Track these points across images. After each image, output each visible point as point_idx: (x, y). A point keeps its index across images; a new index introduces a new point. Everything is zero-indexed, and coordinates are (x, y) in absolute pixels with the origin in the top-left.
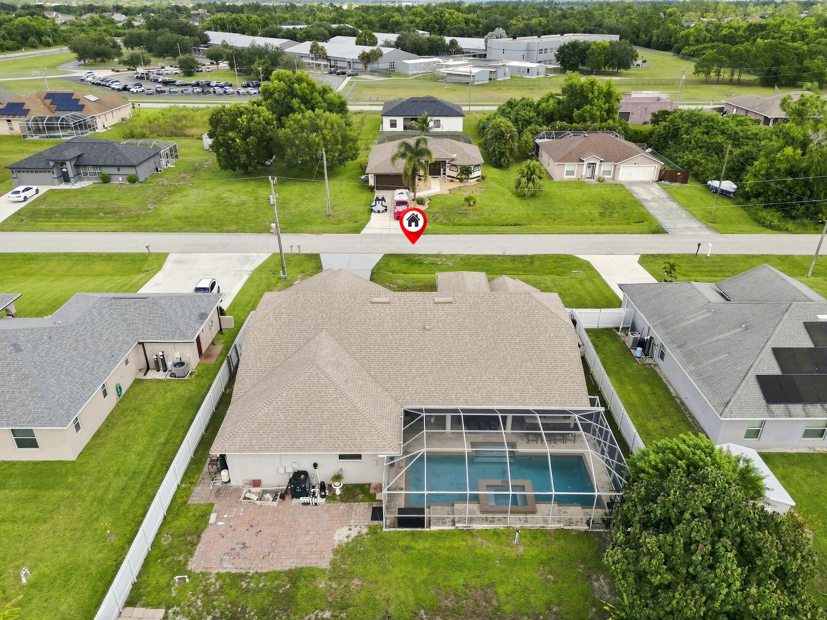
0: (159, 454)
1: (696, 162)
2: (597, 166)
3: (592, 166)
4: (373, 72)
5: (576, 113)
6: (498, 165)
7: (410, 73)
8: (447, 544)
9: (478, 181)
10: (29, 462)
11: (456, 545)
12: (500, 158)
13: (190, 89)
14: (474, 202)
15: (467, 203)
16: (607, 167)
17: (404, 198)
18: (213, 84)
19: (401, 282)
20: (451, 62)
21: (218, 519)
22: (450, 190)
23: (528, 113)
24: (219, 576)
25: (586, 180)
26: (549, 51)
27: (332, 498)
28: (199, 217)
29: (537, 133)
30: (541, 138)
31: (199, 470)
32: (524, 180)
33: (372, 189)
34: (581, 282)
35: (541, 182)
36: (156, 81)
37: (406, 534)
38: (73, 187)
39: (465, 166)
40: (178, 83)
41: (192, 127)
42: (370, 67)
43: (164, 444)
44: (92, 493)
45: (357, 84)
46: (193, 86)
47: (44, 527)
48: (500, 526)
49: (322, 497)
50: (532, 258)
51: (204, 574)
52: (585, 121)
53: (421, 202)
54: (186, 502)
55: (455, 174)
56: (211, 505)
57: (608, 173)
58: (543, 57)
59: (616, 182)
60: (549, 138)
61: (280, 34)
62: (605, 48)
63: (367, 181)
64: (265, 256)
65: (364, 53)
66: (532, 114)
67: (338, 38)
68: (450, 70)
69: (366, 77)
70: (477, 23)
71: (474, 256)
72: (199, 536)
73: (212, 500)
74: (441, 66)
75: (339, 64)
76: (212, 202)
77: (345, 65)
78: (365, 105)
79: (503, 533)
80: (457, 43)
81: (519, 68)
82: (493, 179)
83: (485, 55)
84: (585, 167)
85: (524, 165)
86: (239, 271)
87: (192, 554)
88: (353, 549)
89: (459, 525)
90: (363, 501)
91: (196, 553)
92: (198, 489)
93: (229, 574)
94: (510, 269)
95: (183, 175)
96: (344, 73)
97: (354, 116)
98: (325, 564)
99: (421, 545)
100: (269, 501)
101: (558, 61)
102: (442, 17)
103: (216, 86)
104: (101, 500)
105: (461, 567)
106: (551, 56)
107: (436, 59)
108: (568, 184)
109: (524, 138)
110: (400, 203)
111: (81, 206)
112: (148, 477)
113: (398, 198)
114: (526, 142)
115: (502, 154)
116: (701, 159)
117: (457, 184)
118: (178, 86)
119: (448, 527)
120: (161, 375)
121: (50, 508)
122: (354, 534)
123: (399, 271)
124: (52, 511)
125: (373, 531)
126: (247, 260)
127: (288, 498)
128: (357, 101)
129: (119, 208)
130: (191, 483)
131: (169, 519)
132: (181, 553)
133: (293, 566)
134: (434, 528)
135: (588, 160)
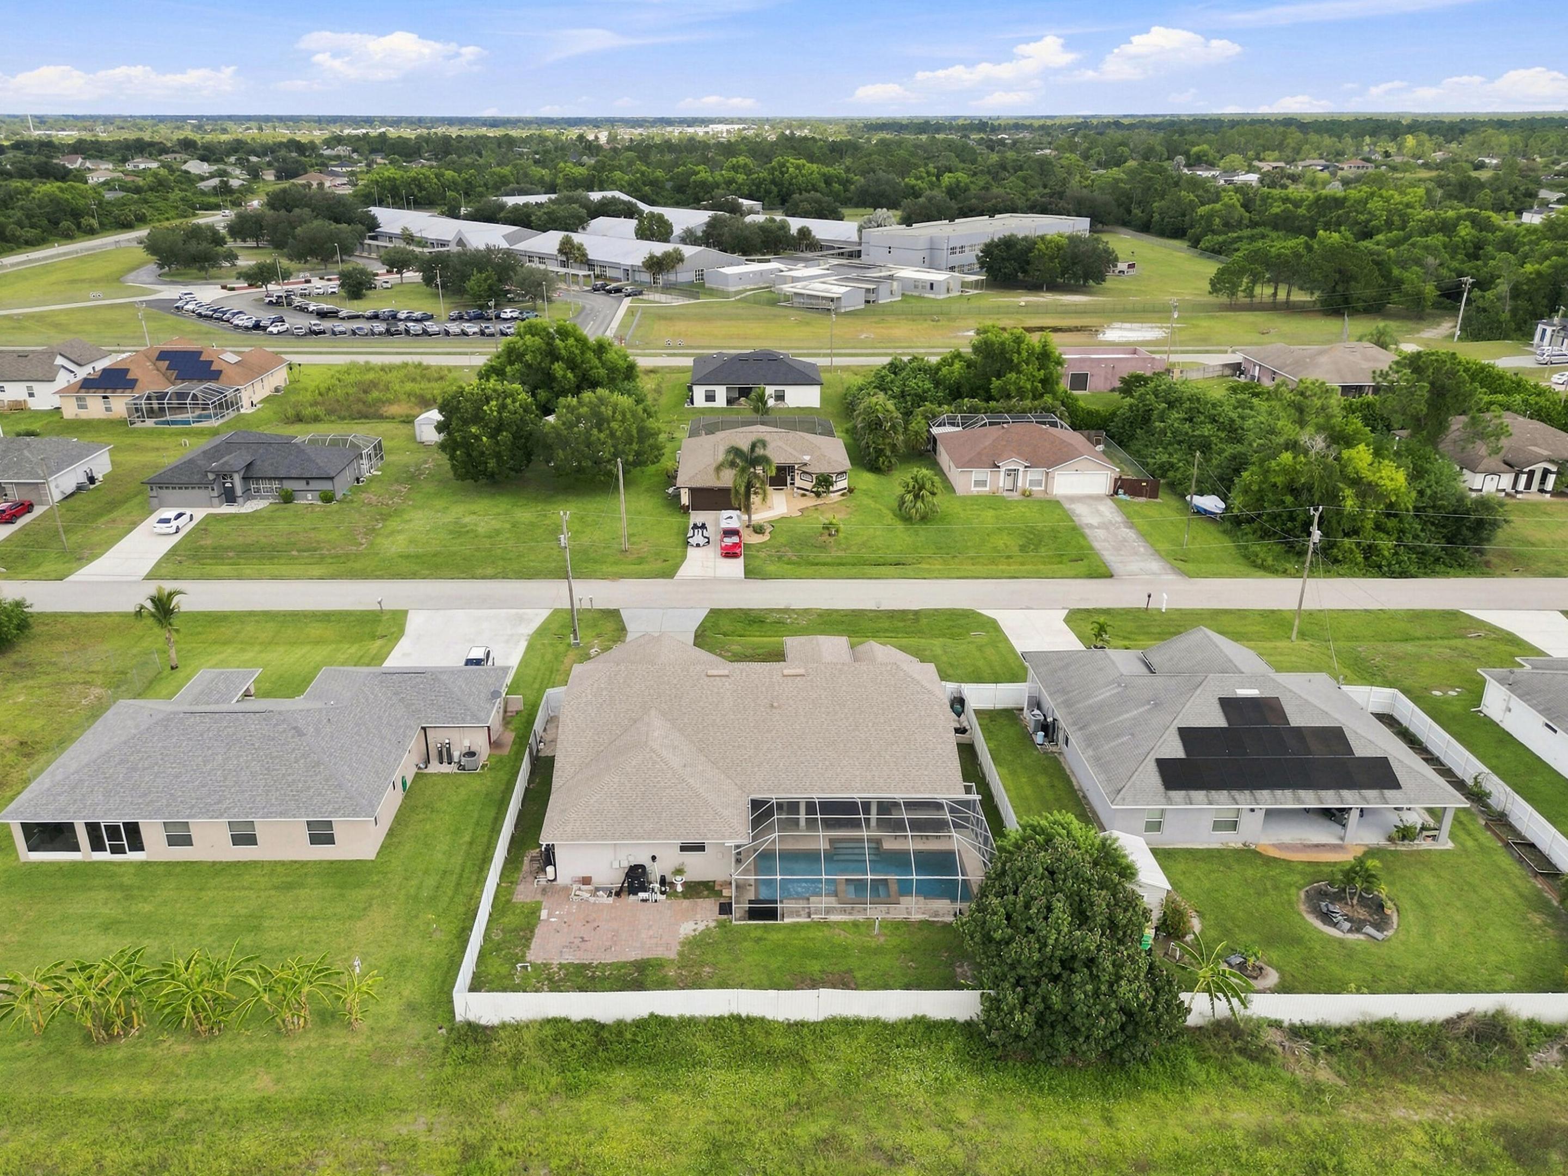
0: (468, 853)
1: (1172, 465)
2: (1021, 474)
3: (1012, 473)
4: (669, 288)
5: (996, 383)
6: (874, 468)
7: (732, 289)
8: (803, 935)
9: (843, 495)
10: (321, 862)
11: (811, 936)
12: (877, 458)
13: (366, 326)
14: (837, 531)
15: (826, 532)
16: (1036, 474)
17: (734, 524)
18: (402, 315)
19: (736, 648)
20: (801, 271)
21: (550, 915)
22: (801, 510)
23: (920, 384)
24: (561, 966)
25: (1005, 494)
26: (967, 249)
27: (672, 894)
28: (436, 555)
29: (934, 417)
30: (939, 425)
31: (517, 869)
32: (909, 497)
33: (685, 510)
34: (980, 648)
35: (936, 500)
36: (303, 310)
37: (757, 926)
38: (243, 510)
39: (822, 475)
40: (343, 314)
41: (390, 402)
42: (661, 279)
43: (471, 843)
44: (403, 892)
45: (645, 313)
46: (369, 318)
47: (359, 924)
48: (860, 918)
49: (662, 893)
50: (916, 613)
51: (545, 965)
52: (1009, 397)
53: (759, 530)
54: (508, 901)
55: (808, 486)
56: (540, 903)
57: (1039, 483)
58: (957, 259)
59: (1048, 497)
60: (953, 424)
61: (502, 215)
62: (1059, 248)
63: (677, 496)
64: (545, 614)
65: (652, 257)
66: (928, 385)
67: (601, 219)
68: (798, 288)
69: (657, 297)
70: (846, 183)
71: (837, 611)
72: (532, 931)
73: (539, 898)
74: (785, 280)
75: (609, 273)
76: (451, 532)
77: (619, 274)
78: (660, 355)
79: (863, 923)
80: (809, 232)
81: (916, 281)
82: (866, 493)
83: (858, 254)
84: (1002, 474)
85: (909, 476)
86: (512, 635)
87: (528, 947)
88: (701, 940)
89: (815, 917)
90: (707, 897)
91: (532, 946)
92: (521, 888)
93: (571, 964)
94: (886, 631)
95: (396, 487)
96: (618, 290)
97: (645, 378)
98: (673, 955)
99: (775, 936)
100: (603, 898)
101: (981, 268)
102: (782, 173)
103: (408, 319)
104: (416, 898)
105: (816, 956)
106: (971, 256)
107: (774, 265)
108: (976, 499)
109: (913, 426)
110: (729, 533)
111: (264, 540)
112: (461, 876)
113: (725, 525)
114: (917, 433)
115: (880, 452)
116: (1180, 461)
117: (811, 501)
118: (343, 319)
119: (803, 920)
120: (446, 768)
121: (361, 906)
122: (701, 927)
123: (733, 634)
124: (365, 909)
125: (721, 925)
126: (521, 619)
127: (623, 895)
128: (647, 345)
129: (318, 542)
130: (512, 883)
131: (495, 916)
132: (516, 946)
133: (639, 958)
134: (787, 920)
135: (1005, 466)
